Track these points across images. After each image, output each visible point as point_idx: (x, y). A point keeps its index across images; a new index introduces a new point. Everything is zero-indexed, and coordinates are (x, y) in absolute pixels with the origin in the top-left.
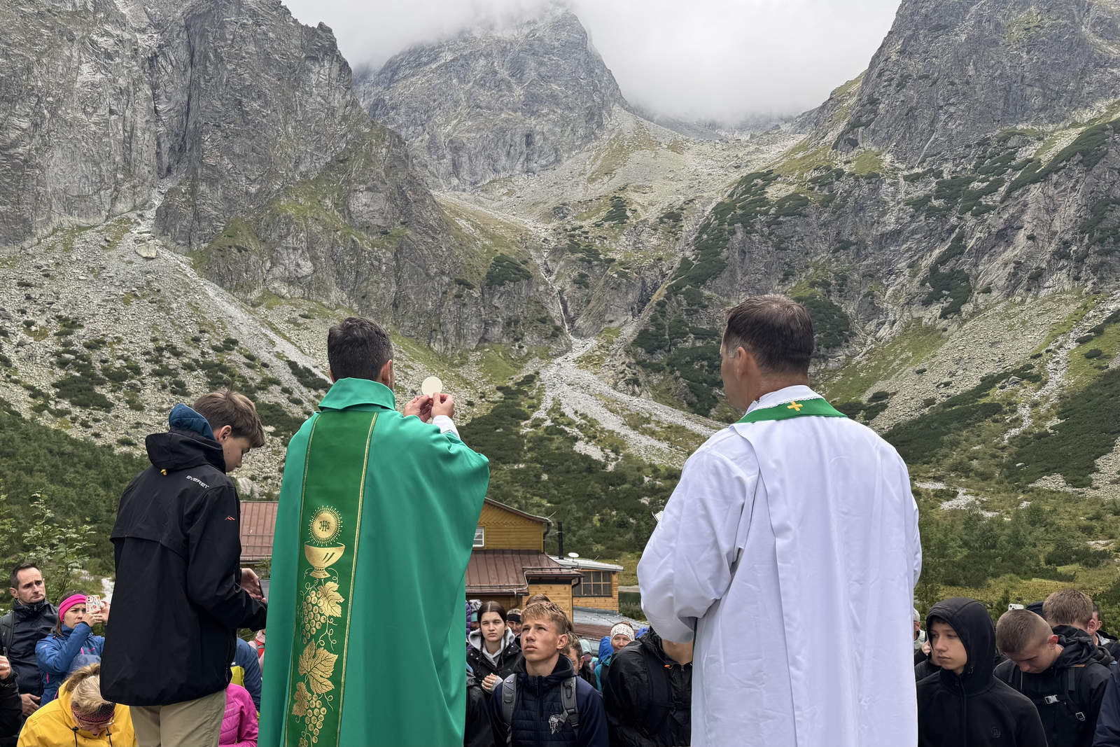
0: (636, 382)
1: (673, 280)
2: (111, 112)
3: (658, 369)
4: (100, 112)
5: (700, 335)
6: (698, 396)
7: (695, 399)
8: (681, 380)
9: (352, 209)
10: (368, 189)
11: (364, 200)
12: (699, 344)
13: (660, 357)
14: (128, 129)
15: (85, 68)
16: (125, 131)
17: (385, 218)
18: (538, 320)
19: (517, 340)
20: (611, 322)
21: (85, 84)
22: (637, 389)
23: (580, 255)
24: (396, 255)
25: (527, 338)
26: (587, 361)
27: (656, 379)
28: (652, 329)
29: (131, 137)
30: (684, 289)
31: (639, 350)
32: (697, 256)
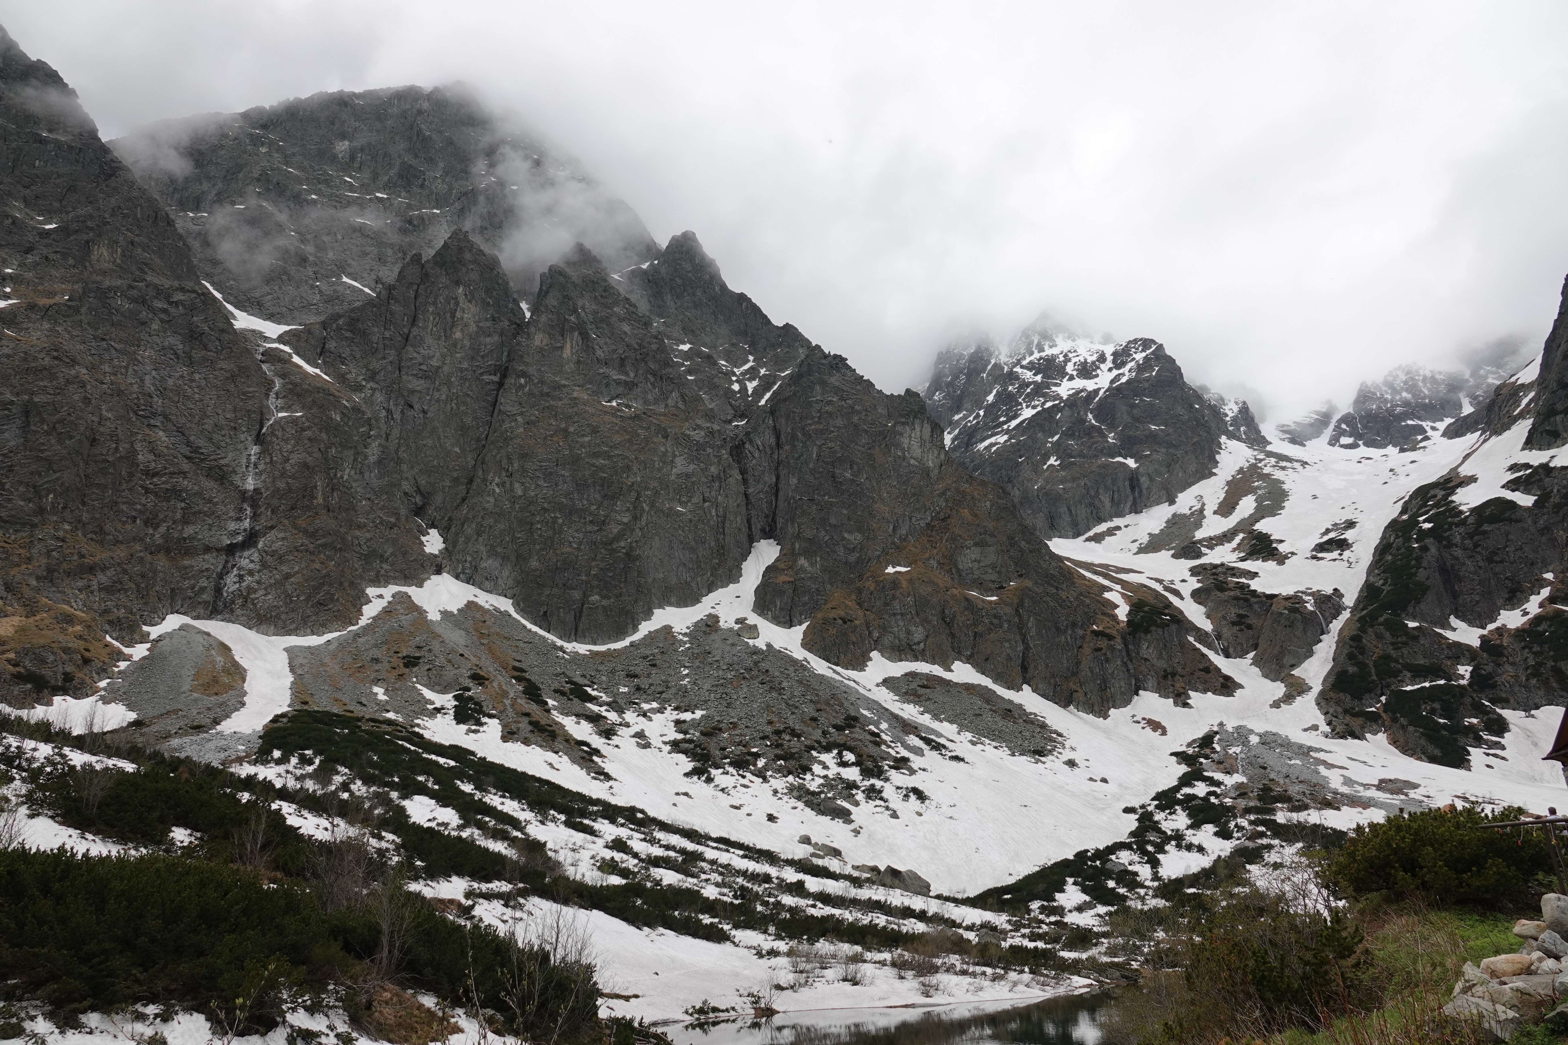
1: (1363, 610)
2: (704, 501)
4: (695, 500)
9: (961, 567)
10: (976, 544)
11: (973, 557)
14: (721, 513)
15: (680, 461)
16: (717, 516)
17: (999, 573)
20: (1293, 666)
21: (679, 476)
24: (1017, 611)
29: (724, 523)
32: (1386, 580)
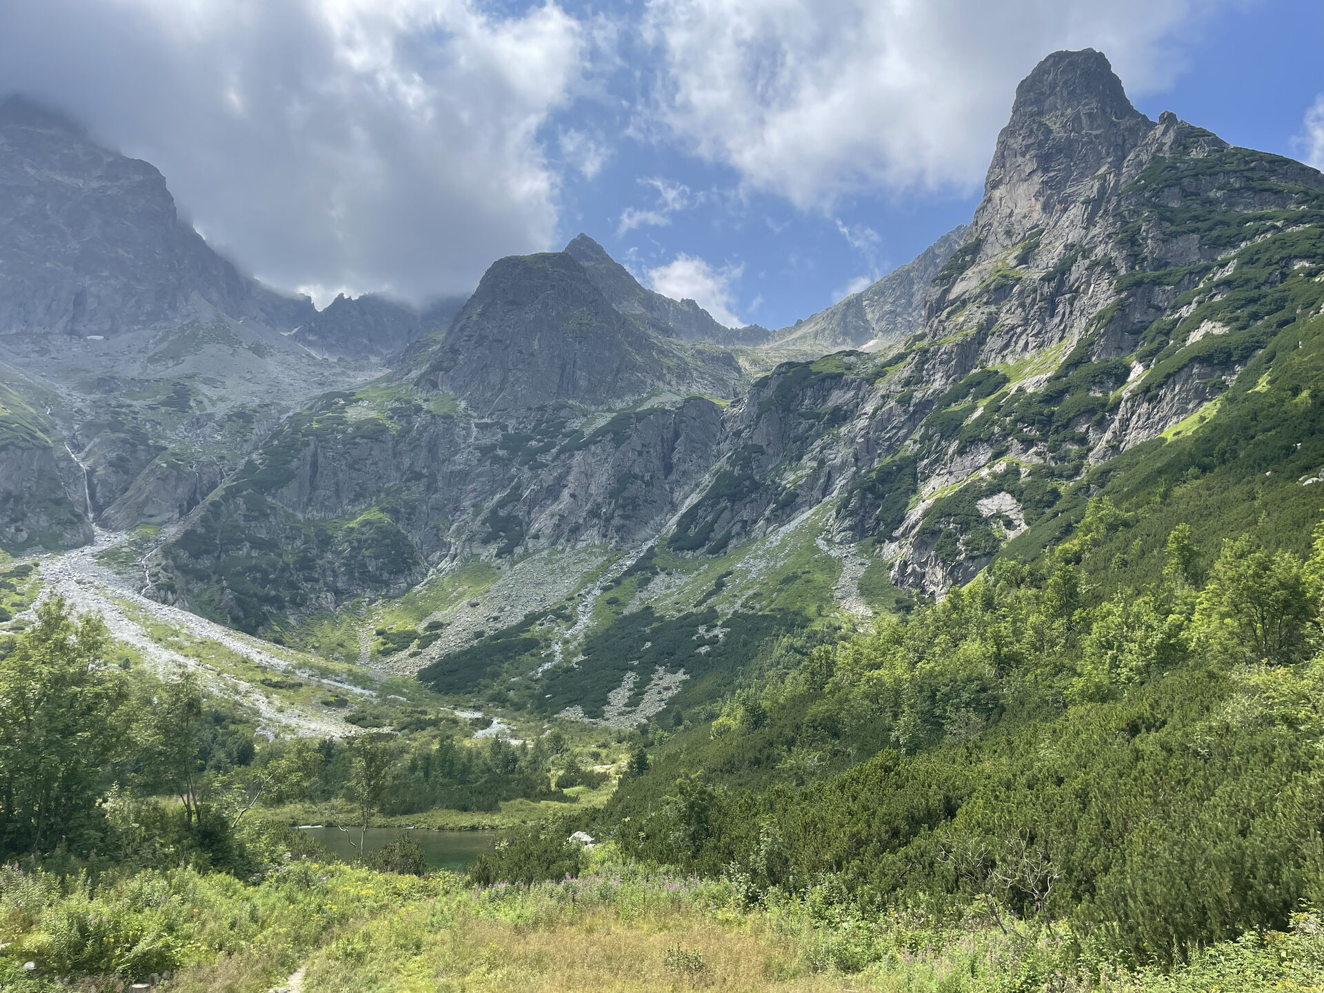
0: (171, 588)
1: (234, 481)
3: (202, 577)
5: (257, 544)
6: (244, 610)
7: (241, 614)
8: (228, 591)
12: (254, 553)
13: (206, 562)
18: (50, 500)
19: (14, 521)
20: (151, 516)
22: (170, 597)
23: (122, 435)
25: (32, 520)
26: (110, 557)
27: (197, 587)
28: (201, 530)
30: (245, 493)
31: (181, 552)
32: (264, 460)
